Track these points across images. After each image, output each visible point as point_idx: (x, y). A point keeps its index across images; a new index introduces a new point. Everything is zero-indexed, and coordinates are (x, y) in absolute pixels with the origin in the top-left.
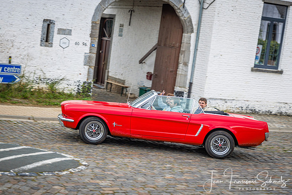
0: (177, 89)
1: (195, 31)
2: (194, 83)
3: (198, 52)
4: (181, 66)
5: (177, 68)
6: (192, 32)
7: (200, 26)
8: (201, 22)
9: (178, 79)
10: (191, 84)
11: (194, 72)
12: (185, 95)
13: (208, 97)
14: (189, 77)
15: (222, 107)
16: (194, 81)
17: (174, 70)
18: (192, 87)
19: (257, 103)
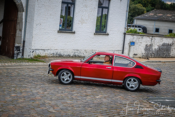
0: (16, 45)
1: (25, 11)
3: (27, 23)
4: (18, 31)
5: (16, 33)
6: (23, 11)
7: (28, 8)
8: (28, 5)
9: (17, 39)
10: (24, 42)
11: (25, 34)
12: (21, 49)
13: (34, 49)
14: (23, 37)
15: (42, 54)
16: (26, 40)
17: (14, 34)
18: (25, 43)
19: (62, 51)
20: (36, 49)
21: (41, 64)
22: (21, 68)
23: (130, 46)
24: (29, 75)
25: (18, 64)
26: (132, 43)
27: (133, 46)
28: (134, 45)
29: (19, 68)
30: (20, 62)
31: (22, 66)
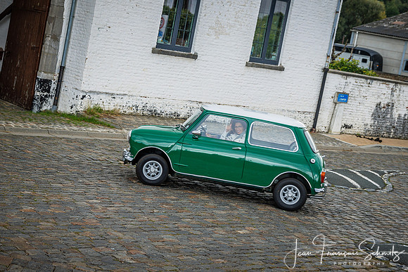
0: (42, 75)
2: (66, 67)
3: (75, 20)
4: (48, 41)
5: (43, 44)
9: (44, 61)
10: (62, 68)
11: (67, 50)
12: (53, 86)
13: (87, 89)
14: (60, 58)
15: (108, 105)
16: (67, 64)
17: (38, 46)
18: (65, 73)
19: (160, 101)
20: (90, 92)
21: (101, 130)
22: (50, 138)
23: (336, 103)
24: (71, 158)
25: (42, 126)
26: (343, 97)
27: (343, 104)
28: (346, 102)
29: (44, 138)
30: (49, 123)
31: (51, 132)
